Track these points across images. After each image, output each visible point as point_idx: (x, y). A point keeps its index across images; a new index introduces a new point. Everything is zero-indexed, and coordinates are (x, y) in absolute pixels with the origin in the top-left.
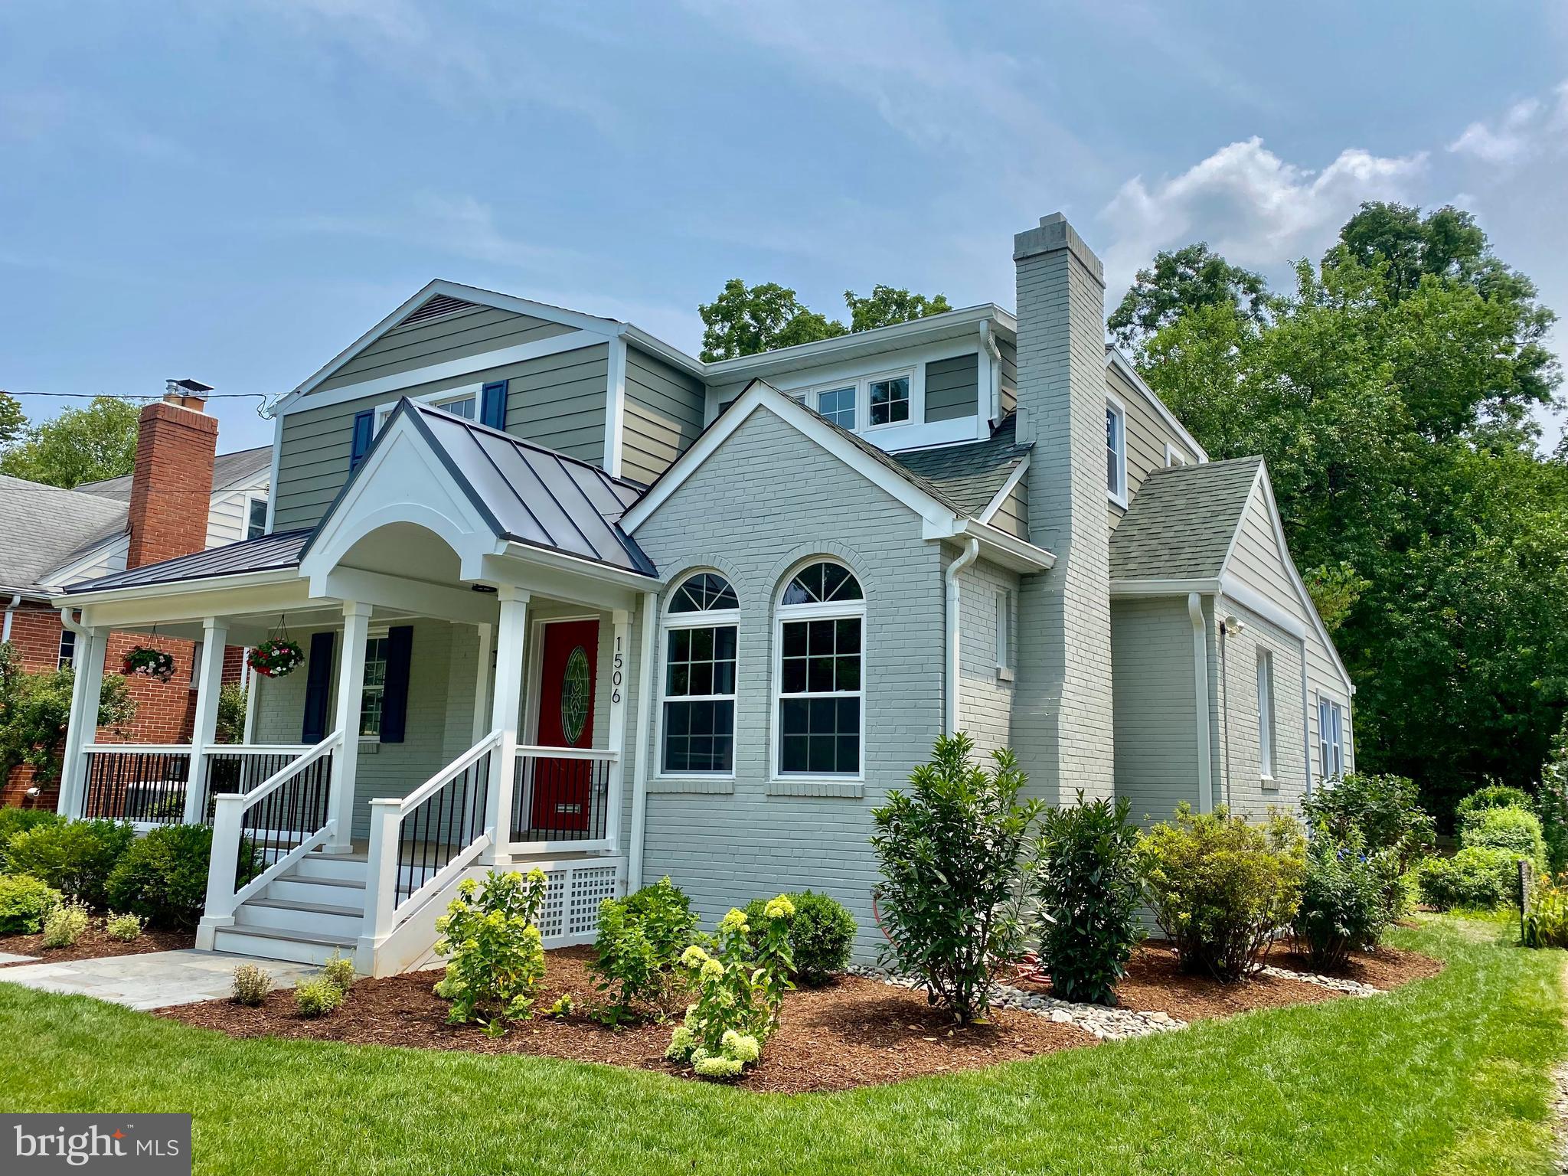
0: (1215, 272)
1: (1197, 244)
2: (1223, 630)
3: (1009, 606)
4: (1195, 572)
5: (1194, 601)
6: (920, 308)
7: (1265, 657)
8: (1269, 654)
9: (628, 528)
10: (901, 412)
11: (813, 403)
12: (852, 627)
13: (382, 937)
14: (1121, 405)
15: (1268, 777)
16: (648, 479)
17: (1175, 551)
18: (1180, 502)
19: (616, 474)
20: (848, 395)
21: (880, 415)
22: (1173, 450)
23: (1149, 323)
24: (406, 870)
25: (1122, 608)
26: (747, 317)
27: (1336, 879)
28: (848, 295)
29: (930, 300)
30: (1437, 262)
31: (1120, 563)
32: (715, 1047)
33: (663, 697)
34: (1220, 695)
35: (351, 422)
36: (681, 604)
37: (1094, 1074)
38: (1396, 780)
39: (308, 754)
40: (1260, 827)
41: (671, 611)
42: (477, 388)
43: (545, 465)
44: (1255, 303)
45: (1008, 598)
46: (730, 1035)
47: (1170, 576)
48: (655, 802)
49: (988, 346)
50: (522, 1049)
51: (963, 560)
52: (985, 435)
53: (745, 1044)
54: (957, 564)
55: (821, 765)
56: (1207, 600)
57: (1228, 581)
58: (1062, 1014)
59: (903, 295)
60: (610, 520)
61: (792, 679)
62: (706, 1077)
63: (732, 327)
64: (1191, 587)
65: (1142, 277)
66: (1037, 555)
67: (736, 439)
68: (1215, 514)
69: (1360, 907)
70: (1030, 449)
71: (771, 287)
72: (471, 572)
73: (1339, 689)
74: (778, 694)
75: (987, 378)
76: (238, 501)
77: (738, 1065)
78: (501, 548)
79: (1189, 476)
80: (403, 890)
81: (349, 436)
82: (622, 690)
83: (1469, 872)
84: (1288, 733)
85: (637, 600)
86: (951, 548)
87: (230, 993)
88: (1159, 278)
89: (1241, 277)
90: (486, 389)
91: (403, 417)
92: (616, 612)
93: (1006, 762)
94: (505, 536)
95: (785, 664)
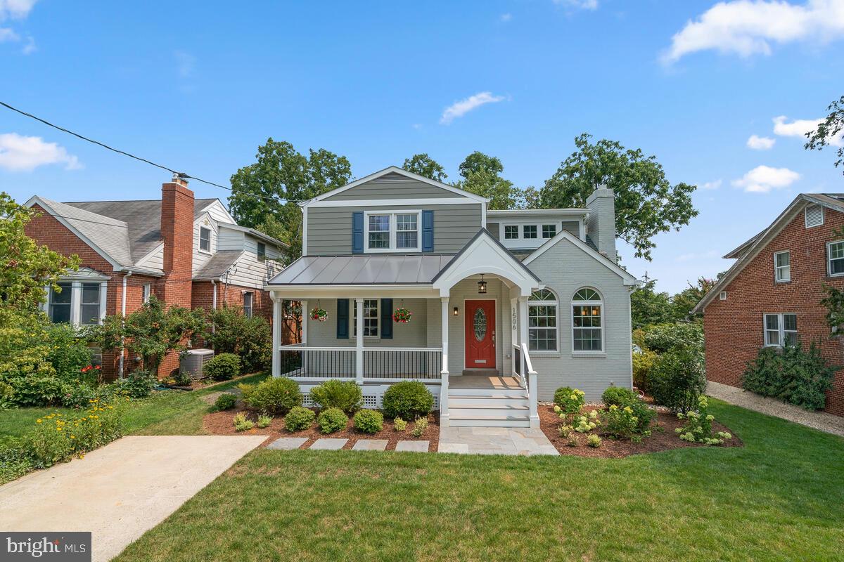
11: (521, 231)
20: (534, 227)
21: (545, 235)
42: (418, 211)
74: (573, 327)
75: (583, 230)
76: (196, 227)
81: (350, 221)
82: (516, 325)
90: (424, 211)
92: (512, 300)
95: (574, 318)
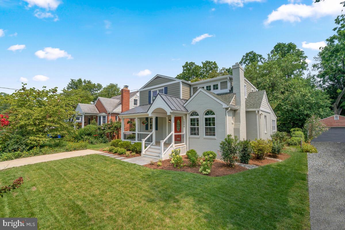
0: (255, 55)
1: (252, 51)
2: (260, 115)
3: (233, 114)
4: (256, 108)
5: (257, 112)
6: (212, 63)
7: (265, 116)
8: (266, 116)
9: (184, 106)
10: (217, 88)
11: (205, 88)
12: (214, 118)
13: (163, 156)
14: (246, 85)
15: (266, 132)
16: (188, 99)
17: (254, 105)
18: (254, 97)
19: (182, 98)
20: (210, 86)
21: (214, 89)
22: (252, 89)
23: (245, 63)
24: (164, 148)
25: (247, 112)
26: (188, 67)
27: (276, 146)
28: (202, 62)
29: (213, 62)
30: (288, 51)
31: (247, 106)
32: (205, 171)
33: (190, 127)
34: (260, 123)
35: (148, 92)
36: (191, 115)
37: (249, 174)
38: (284, 133)
39: (151, 134)
40: (266, 141)
41: (190, 116)
42: (163, 88)
43: (174, 99)
44: (260, 59)
45: (233, 113)
46: (207, 170)
47: (253, 108)
48: (190, 139)
49: (229, 80)
50: (183, 170)
51: (228, 110)
52: (229, 92)
53: (209, 171)
54: (227, 111)
55: (211, 135)
56: (258, 111)
57: (261, 108)
58: (243, 165)
59: (209, 62)
60: (182, 105)
61: (206, 124)
62: (205, 174)
63: (187, 68)
64: (256, 110)
65: (244, 56)
66: (236, 107)
67: (198, 95)
68: (259, 99)
69: (279, 150)
70: (235, 94)
71: (192, 62)
72: (169, 114)
73: (275, 118)
74: (204, 126)
75: (229, 84)
76: (132, 99)
77: (208, 173)
78: (172, 111)
79: (255, 93)
80: (164, 150)
81: (148, 94)
82: (185, 126)
83: (293, 141)
84: (268, 126)
85: (186, 115)
86: (227, 109)
87: (150, 163)
88: (246, 56)
89: (258, 55)
90: (165, 88)
91: (159, 95)
92: (183, 116)
93: (236, 137)
94: (172, 110)
95: (205, 123)
